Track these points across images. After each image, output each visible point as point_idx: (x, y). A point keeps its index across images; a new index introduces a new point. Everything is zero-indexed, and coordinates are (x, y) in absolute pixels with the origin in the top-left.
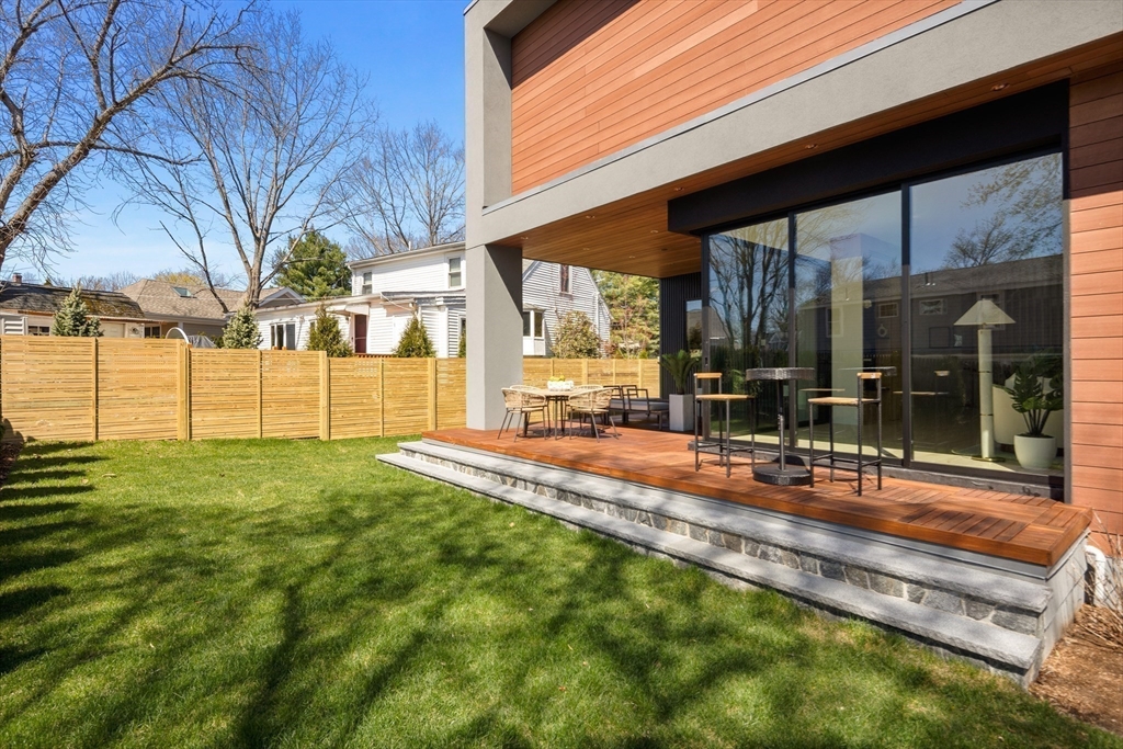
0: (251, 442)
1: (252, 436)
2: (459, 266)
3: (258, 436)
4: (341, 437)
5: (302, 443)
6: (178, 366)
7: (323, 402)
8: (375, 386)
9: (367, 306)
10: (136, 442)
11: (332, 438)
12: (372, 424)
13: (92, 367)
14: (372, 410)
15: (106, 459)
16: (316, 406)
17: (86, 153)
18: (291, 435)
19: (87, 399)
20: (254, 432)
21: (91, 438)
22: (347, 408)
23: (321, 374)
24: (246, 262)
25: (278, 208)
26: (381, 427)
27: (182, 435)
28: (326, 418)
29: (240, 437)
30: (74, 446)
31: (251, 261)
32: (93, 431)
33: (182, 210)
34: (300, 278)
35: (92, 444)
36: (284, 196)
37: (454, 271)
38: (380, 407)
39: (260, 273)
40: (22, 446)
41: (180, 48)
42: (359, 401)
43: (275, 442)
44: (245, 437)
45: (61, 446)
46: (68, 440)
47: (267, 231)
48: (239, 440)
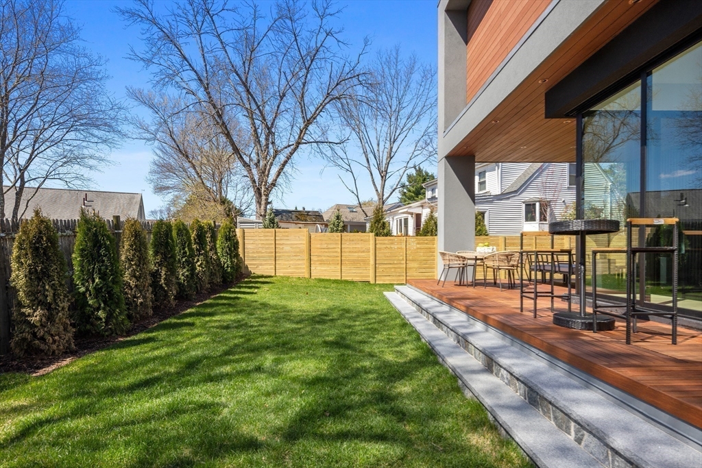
0: (335, 281)
1: (336, 278)
2: (485, 177)
3: (339, 278)
4: (381, 282)
5: (360, 284)
6: (305, 241)
7: (372, 262)
8: (401, 254)
9: (421, 208)
10: (288, 277)
11: (377, 282)
12: (399, 276)
13: (273, 242)
14: (400, 268)
15: (273, 283)
16: (369, 264)
17: (298, 147)
18: (356, 279)
19: (272, 256)
20: (337, 276)
21: (273, 274)
22: (385, 266)
23: (371, 246)
24: (377, 190)
25: (391, 158)
26: (405, 278)
27: (307, 276)
28: (373, 271)
29: (331, 278)
30: (266, 277)
31: (379, 190)
32: (274, 271)
33: (348, 167)
34: (412, 197)
35: (272, 277)
36: (394, 150)
37: (482, 180)
38: (404, 266)
39: (383, 195)
40: (249, 275)
41: (331, 85)
42: (392, 262)
43: (347, 282)
44: (333, 278)
45: (262, 277)
46: (265, 274)
47: (386, 171)
48: (330, 280)
